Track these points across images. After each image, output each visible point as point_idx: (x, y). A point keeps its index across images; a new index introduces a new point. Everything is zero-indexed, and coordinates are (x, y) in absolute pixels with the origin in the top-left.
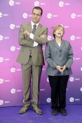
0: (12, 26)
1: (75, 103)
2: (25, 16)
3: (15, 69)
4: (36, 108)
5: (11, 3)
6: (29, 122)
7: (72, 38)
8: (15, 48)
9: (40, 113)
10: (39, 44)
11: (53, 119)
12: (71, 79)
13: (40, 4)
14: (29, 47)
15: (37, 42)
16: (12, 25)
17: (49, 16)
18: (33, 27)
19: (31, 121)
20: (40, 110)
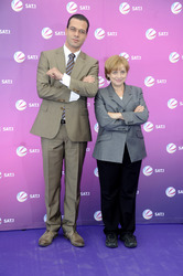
0: (19, 57)
1: (154, 222)
2: (46, 33)
3: (25, 149)
4: (71, 233)
5: (17, 6)
6: (56, 262)
7: (149, 82)
8: (24, 103)
9: (80, 244)
10: (81, 97)
11: (106, 255)
12: (147, 171)
13: (78, 8)
14: (59, 101)
15: (77, 92)
16: (18, 53)
17: (99, 34)
18: (67, 59)
19: (61, 261)
20: (80, 238)
